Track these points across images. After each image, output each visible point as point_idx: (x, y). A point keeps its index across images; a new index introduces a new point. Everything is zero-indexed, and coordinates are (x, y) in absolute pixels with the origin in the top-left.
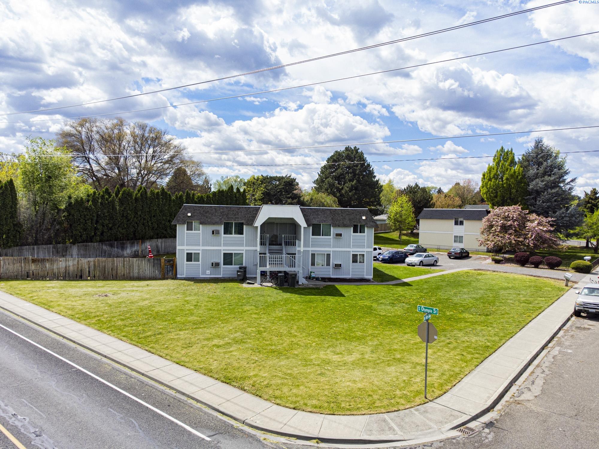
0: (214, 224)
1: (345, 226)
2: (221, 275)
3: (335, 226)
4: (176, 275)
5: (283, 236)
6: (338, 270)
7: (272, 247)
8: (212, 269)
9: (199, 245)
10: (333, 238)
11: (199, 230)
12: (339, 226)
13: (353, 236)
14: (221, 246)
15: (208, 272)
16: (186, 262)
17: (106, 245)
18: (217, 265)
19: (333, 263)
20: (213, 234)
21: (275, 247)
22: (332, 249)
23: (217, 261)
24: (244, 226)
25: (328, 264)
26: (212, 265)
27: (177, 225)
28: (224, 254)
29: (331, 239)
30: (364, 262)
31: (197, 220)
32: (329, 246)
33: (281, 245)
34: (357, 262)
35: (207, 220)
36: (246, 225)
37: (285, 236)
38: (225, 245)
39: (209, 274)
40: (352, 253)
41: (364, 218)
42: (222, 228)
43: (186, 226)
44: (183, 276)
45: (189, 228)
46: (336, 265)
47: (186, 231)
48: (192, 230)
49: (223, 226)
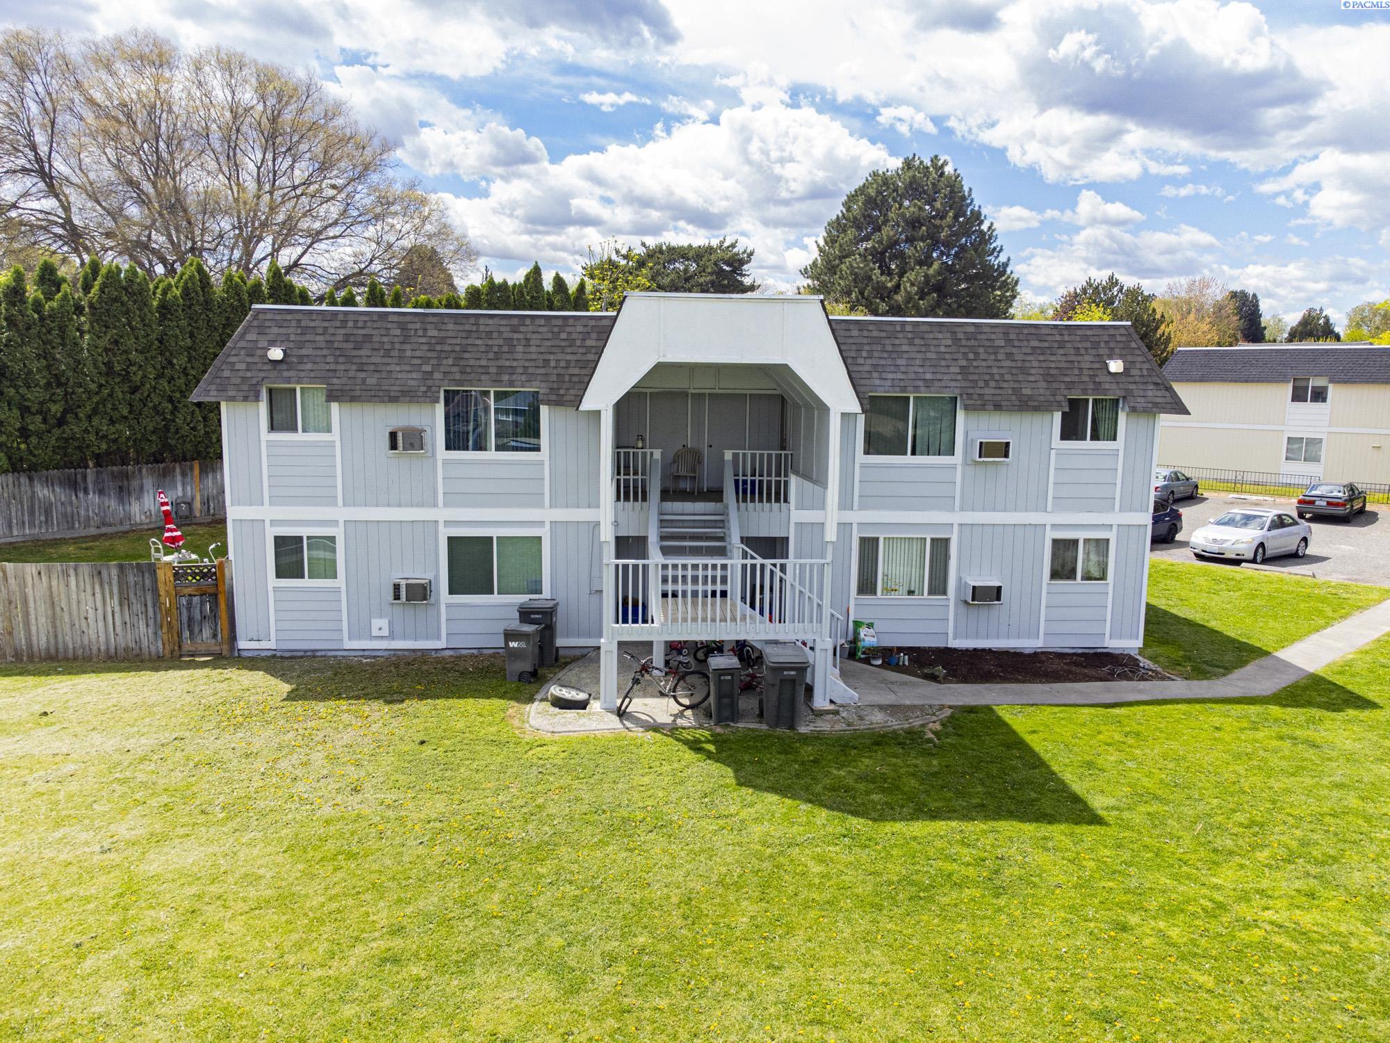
0: (393, 399)
1: (1027, 405)
2: (439, 638)
3: (978, 405)
4: (233, 638)
5: (728, 455)
6: (983, 613)
7: (678, 506)
8: (398, 610)
9: (332, 501)
10: (965, 463)
11: (329, 430)
12: (998, 407)
13: (1060, 453)
14: (435, 505)
15: (380, 625)
16: (272, 581)
17: (48, 482)
18: (419, 593)
19: (960, 579)
20: (394, 446)
21: (688, 506)
22: (956, 518)
23: (419, 575)
24: (544, 411)
25: (938, 586)
26: (397, 597)
27: (223, 406)
28: (451, 540)
29: (954, 467)
30: (1103, 577)
31: (312, 380)
32: (945, 501)
33: (715, 494)
34: (1071, 575)
35: (364, 380)
36: (549, 403)
37: (735, 456)
38: (452, 499)
39: (385, 633)
40: (1051, 535)
41: (1116, 366)
42: (434, 419)
43: (263, 407)
44: (264, 645)
45: (282, 420)
46: (978, 593)
47: (265, 436)
48: (295, 429)
49: (440, 409)
